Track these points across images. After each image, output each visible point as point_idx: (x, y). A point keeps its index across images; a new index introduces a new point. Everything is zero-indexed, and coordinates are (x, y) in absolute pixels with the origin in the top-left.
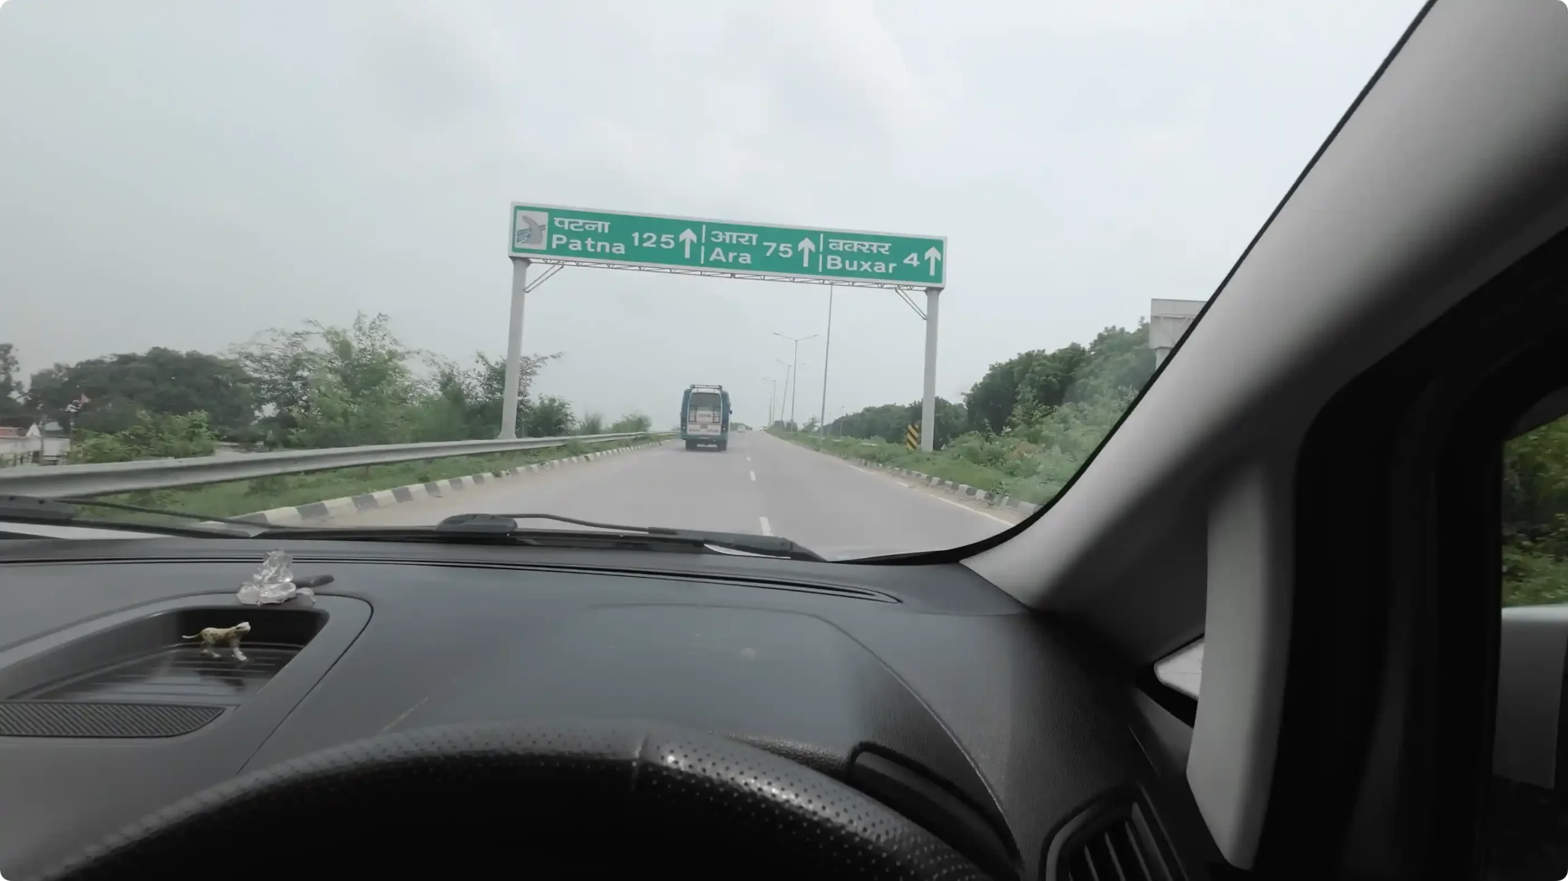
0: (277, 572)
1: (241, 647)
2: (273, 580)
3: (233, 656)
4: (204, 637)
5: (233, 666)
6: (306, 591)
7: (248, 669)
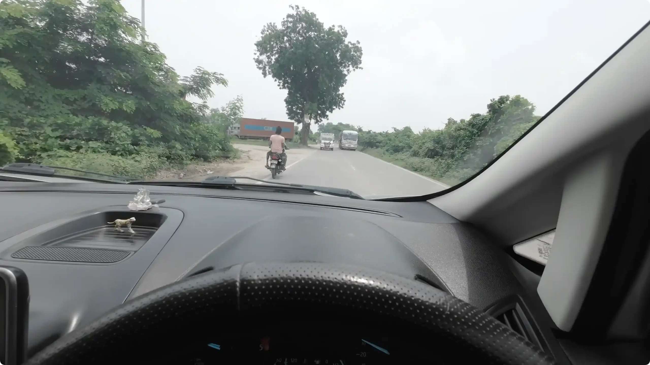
0: (143, 197)
1: (132, 227)
2: (142, 201)
3: (129, 231)
4: (117, 223)
5: (130, 235)
6: (156, 205)
7: (136, 236)
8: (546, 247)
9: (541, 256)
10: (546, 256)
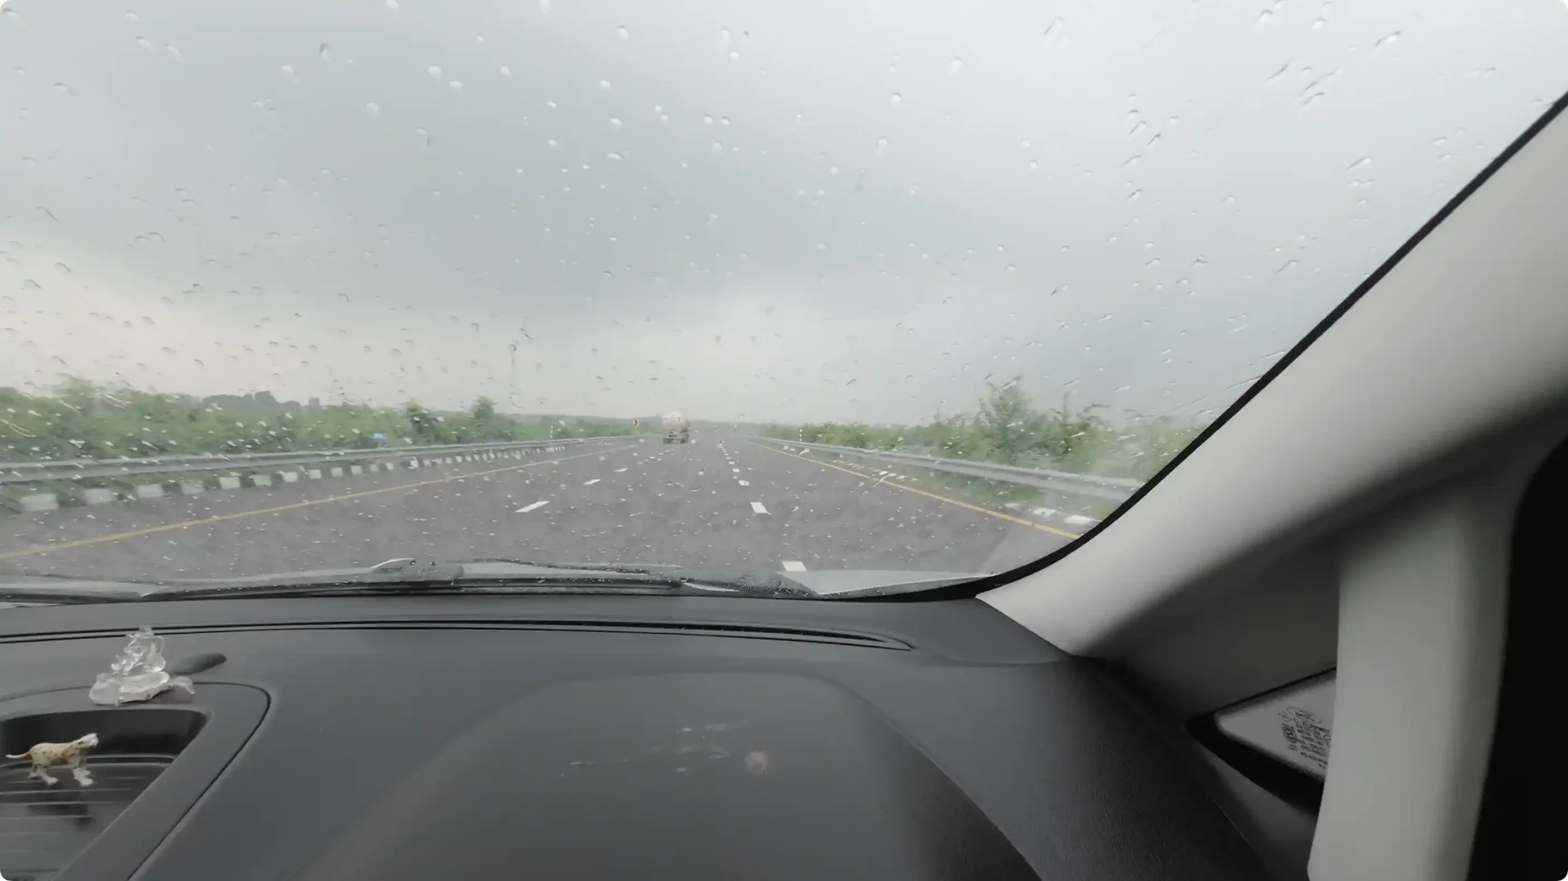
0: (143, 659)
2: (136, 671)
4: (34, 757)
5: (72, 795)
6: (184, 680)
8: (1304, 723)
9: (1293, 748)
10: (1307, 748)
